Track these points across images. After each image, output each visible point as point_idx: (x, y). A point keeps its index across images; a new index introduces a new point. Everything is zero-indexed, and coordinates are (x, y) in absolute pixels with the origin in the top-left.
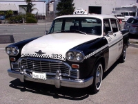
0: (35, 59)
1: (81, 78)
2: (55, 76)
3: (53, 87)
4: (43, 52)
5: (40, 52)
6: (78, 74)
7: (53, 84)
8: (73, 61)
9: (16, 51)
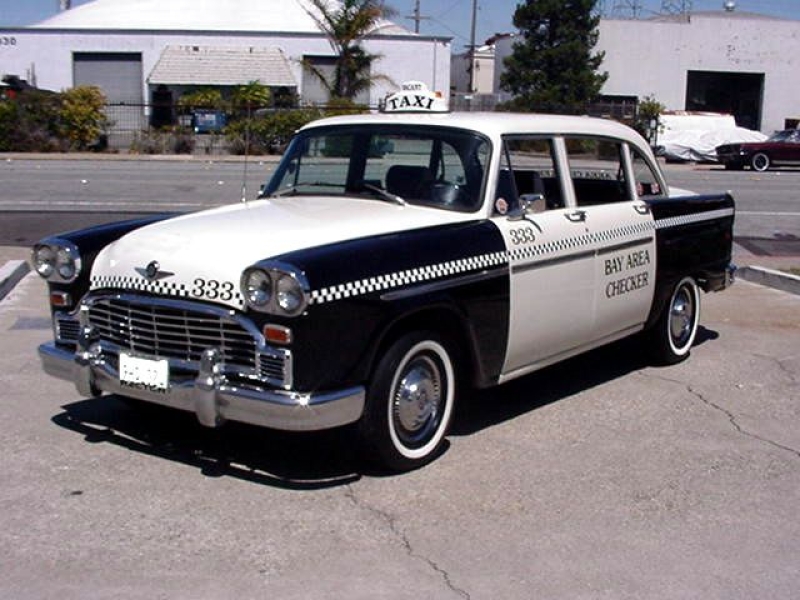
0: (135, 300)
1: (300, 387)
2: (195, 374)
3: (188, 419)
4: (162, 269)
5: (152, 271)
6: (288, 369)
7: (190, 407)
8: (267, 310)
9: (71, 264)
